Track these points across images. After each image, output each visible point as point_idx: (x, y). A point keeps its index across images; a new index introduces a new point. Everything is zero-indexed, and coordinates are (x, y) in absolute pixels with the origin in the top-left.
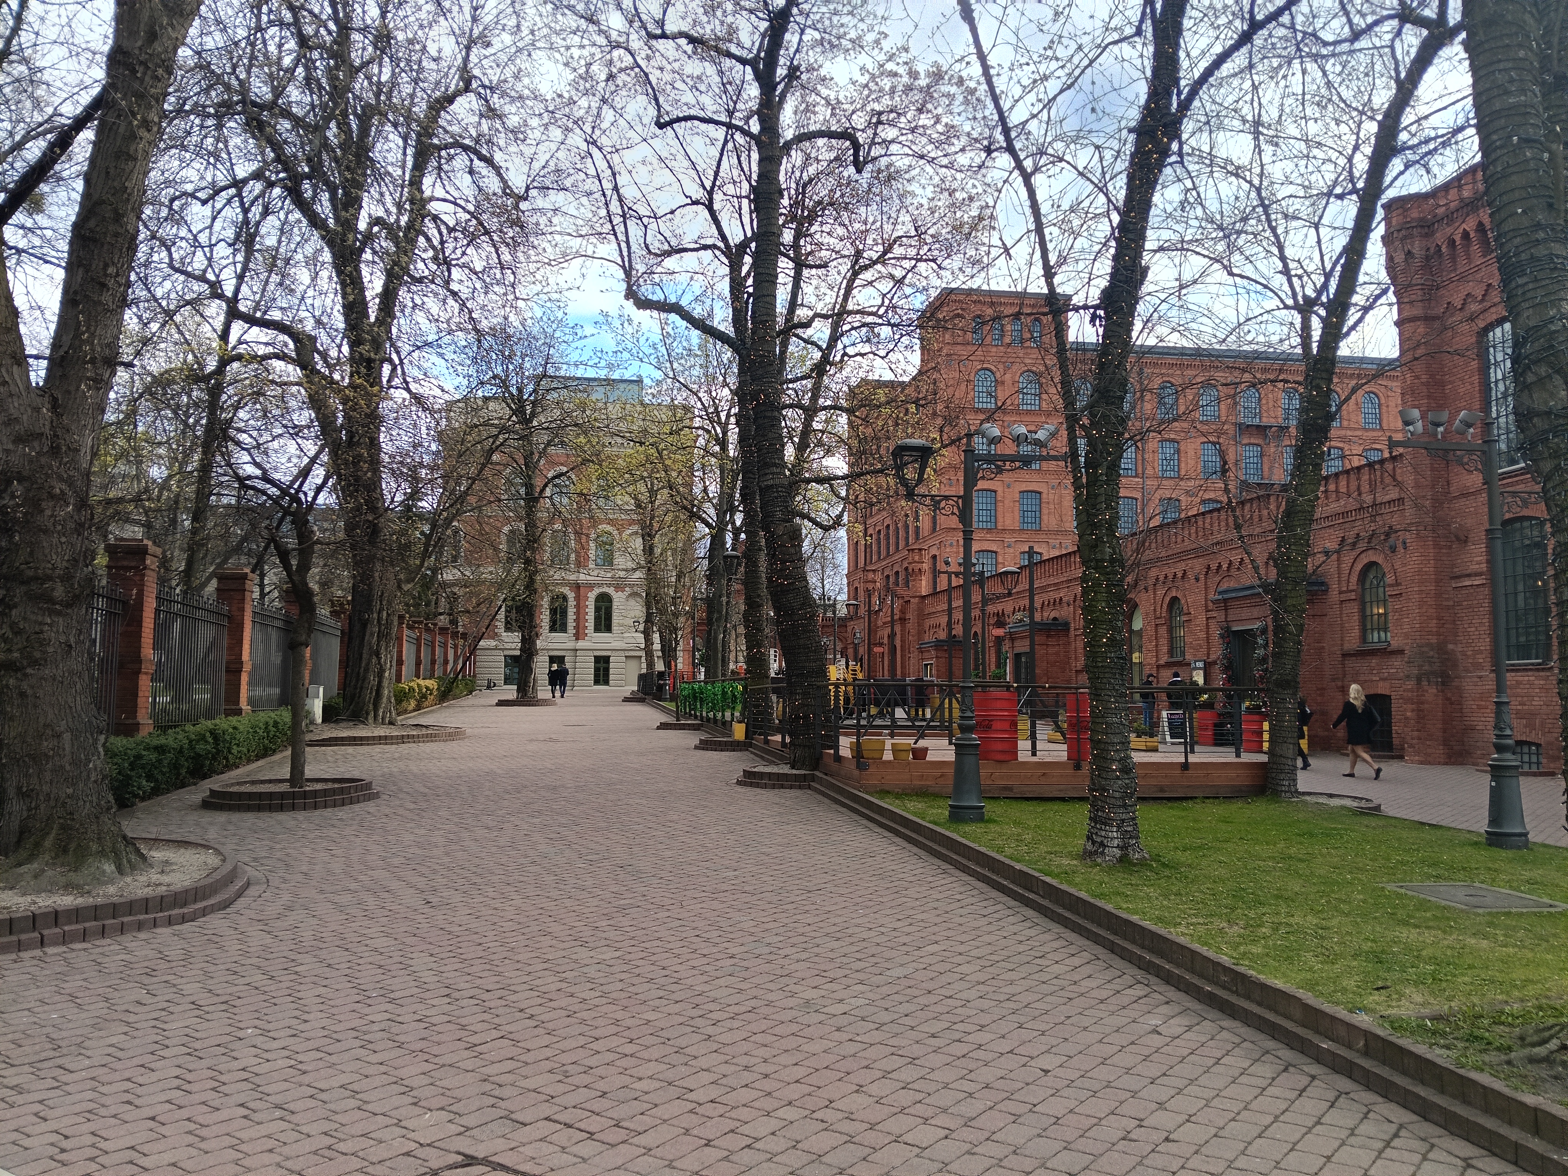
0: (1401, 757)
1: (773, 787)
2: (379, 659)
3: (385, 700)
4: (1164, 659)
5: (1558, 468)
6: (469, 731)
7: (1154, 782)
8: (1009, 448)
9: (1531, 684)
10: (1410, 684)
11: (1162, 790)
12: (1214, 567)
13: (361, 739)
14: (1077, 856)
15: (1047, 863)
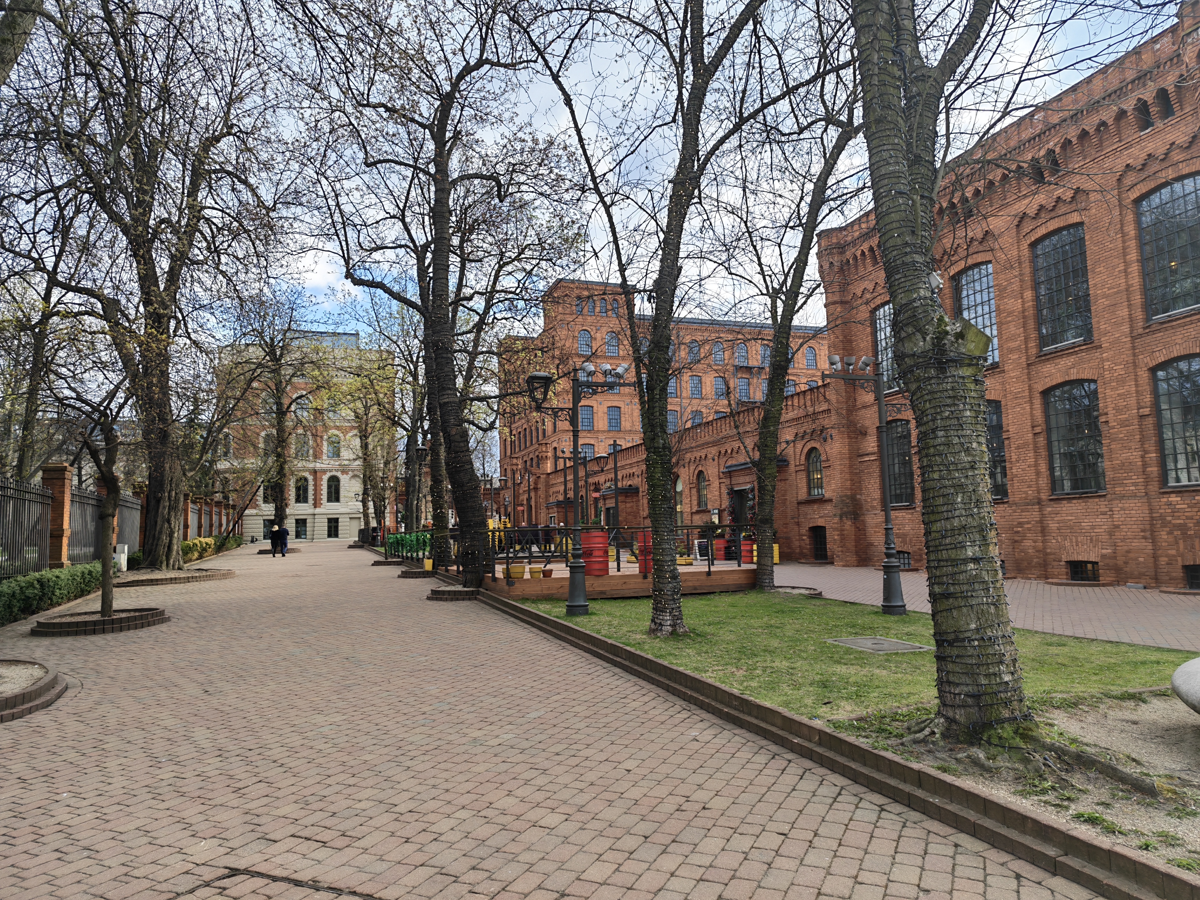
0: (832, 563)
1: (452, 600)
2: (170, 524)
3: (174, 553)
4: (695, 509)
5: (919, 388)
6: (237, 572)
7: (690, 584)
8: (599, 378)
9: (903, 517)
10: (836, 520)
11: (695, 589)
12: (723, 452)
13: (157, 580)
14: (646, 632)
15: (627, 638)
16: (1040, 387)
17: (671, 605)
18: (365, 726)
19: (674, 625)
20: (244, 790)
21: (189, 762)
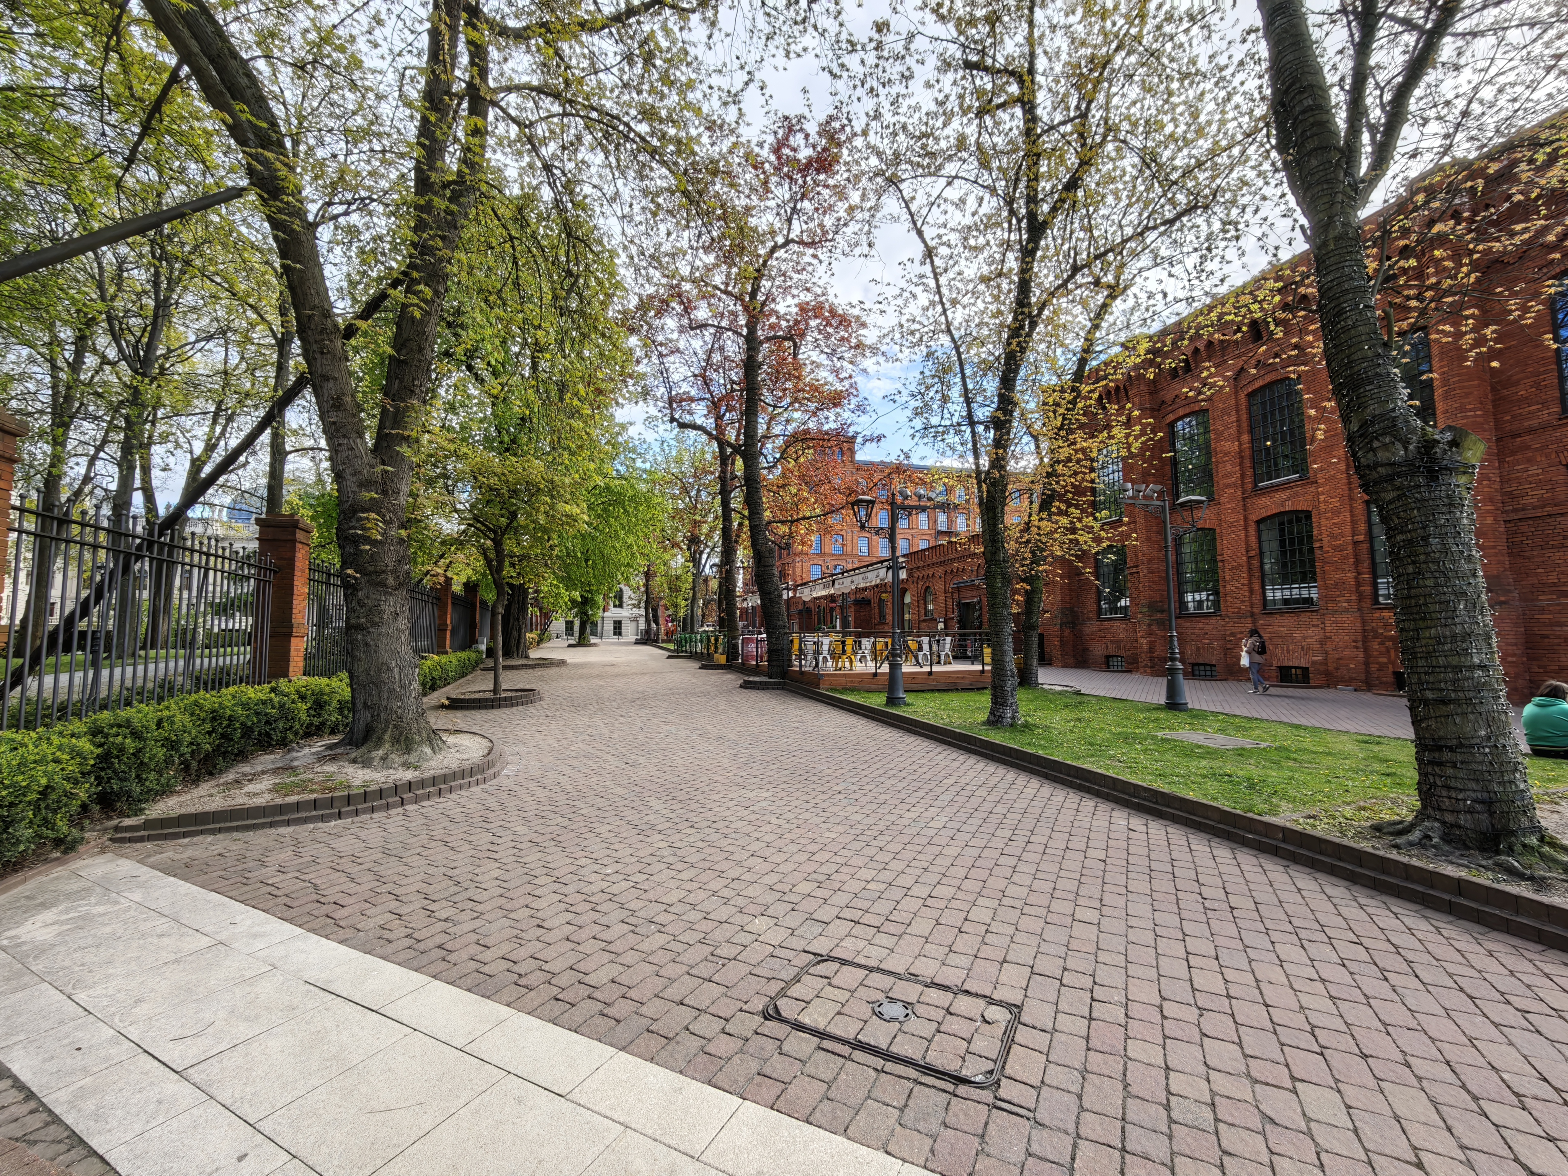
0: (1050, 664)
4: (922, 618)
9: (1118, 627)
10: (1057, 628)
12: (949, 571)
14: (984, 723)
15: (971, 728)
16: (1254, 517)
17: (1010, 700)
18: (797, 803)
19: (1013, 718)
20: (745, 864)
21: (669, 832)
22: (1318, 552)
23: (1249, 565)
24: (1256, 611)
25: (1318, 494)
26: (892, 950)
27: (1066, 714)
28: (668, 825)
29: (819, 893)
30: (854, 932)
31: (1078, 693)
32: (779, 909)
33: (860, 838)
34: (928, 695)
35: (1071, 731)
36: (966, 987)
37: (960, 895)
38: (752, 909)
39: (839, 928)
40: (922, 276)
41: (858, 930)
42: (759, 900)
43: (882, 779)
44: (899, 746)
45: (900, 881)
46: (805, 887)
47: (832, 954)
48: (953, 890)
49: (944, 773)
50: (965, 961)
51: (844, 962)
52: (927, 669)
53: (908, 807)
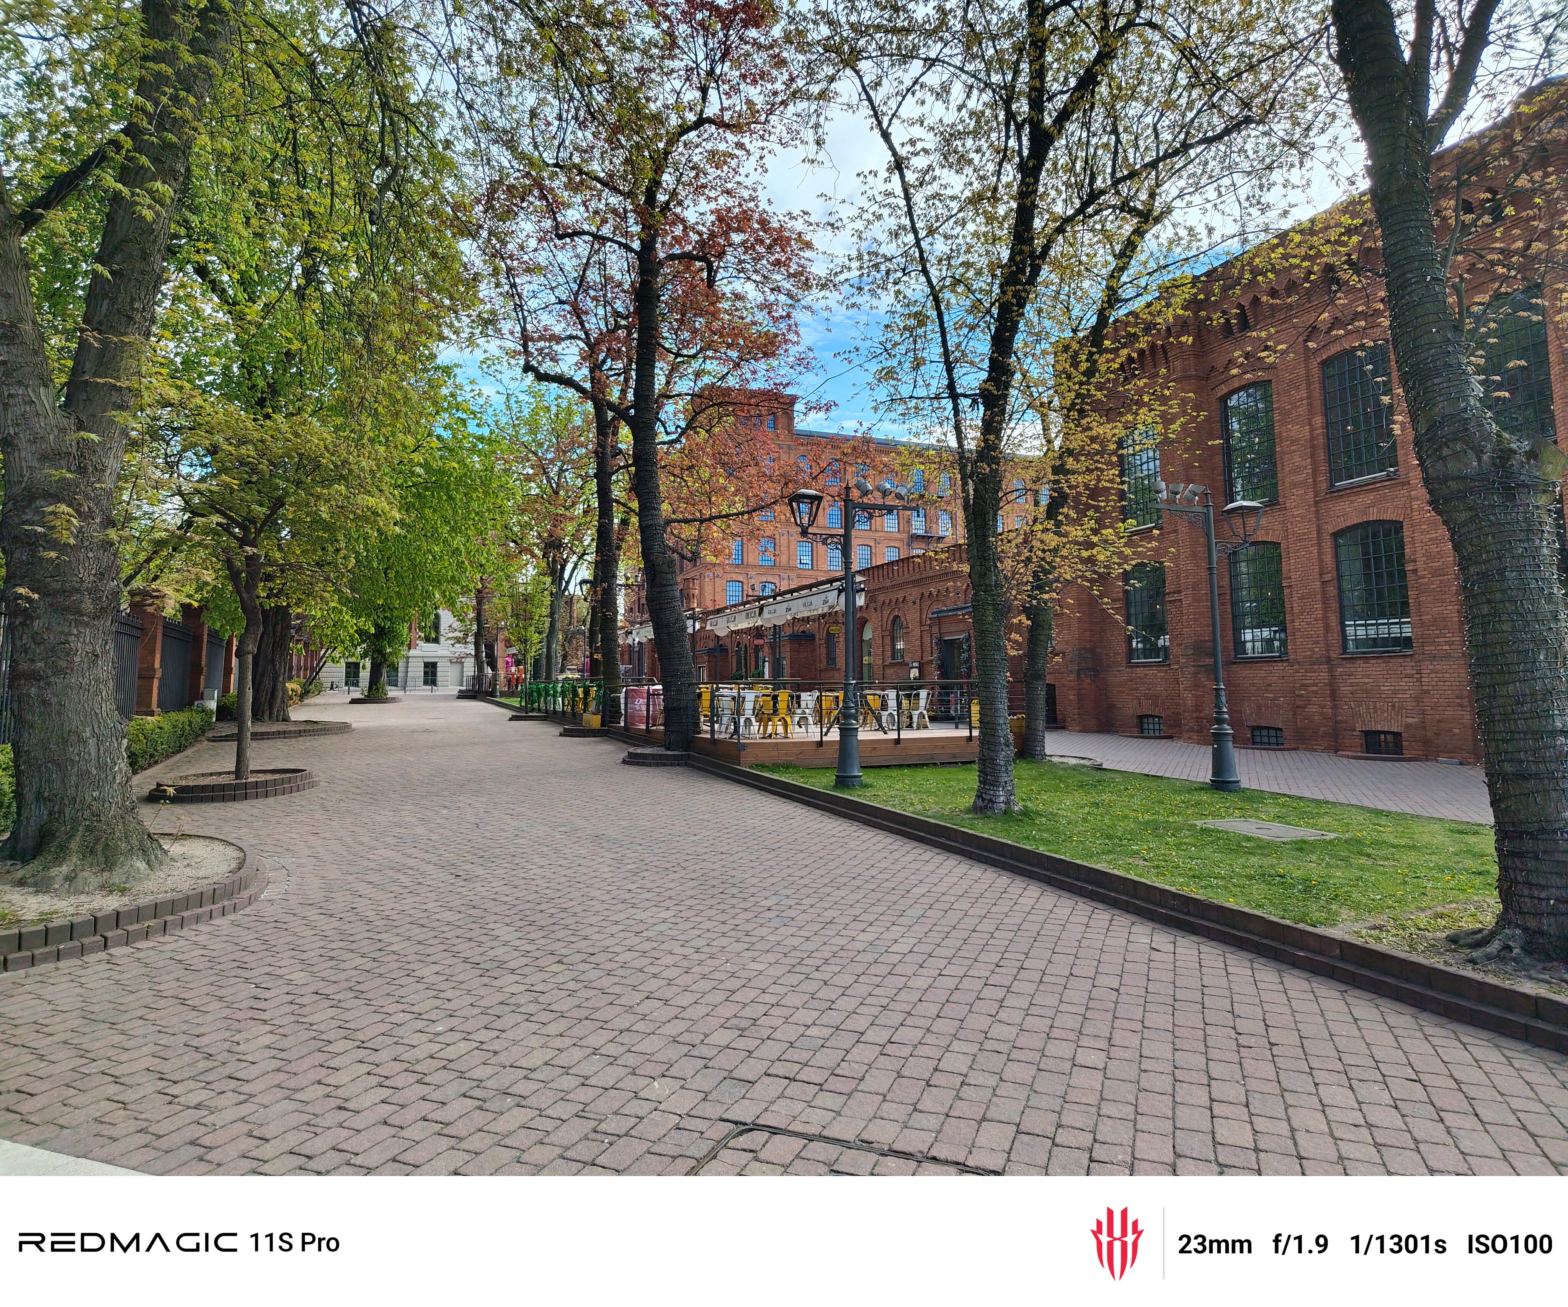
0: (1063, 728)
1: (657, 765)
2: (274, 665)
3: (279, 700)
4: (889, 661)
8: (877, 499)
10: (1073, 676)
11: (954, 756)
12: (927, 594)
14: (968, 811)
15: (950, 818)
16: (1330, 529)
17: (1004, 778)
18: (709, 925)
19: (1008, 802)
20: (638, 1009)
21: (526, 970)
22: (1410, 577)
23: (1324, 593)
24: (1333, 655)
25: (1411, 499)
26: (839, 1113)
27: (1079, 797)
28: (524, 961)
29: (741, 1043)
30: (789, 1092)
31: (1099, 768)
32: (687, 1067)
33: (797, 969)
34: (894, 773)
35: (1085, 820)
36: (934, 1153)
37: (930, 1039)
38: (649, 1069)
39: (768, 1088)
40: (888, 194)
41: (794, 1089)
42: (659, 1057)
43: (828, 890)
44: (852, 845)
45: (850, 1024)
46: (722, 1037)
47: (760, 1121)
48: (919, 1033)
49: (914, 879)
50: (933, 1122)
51: (774, 1131)
52: (893, 735)
53: (862, 926)
